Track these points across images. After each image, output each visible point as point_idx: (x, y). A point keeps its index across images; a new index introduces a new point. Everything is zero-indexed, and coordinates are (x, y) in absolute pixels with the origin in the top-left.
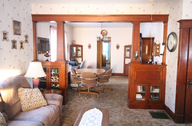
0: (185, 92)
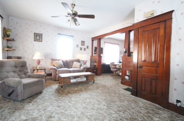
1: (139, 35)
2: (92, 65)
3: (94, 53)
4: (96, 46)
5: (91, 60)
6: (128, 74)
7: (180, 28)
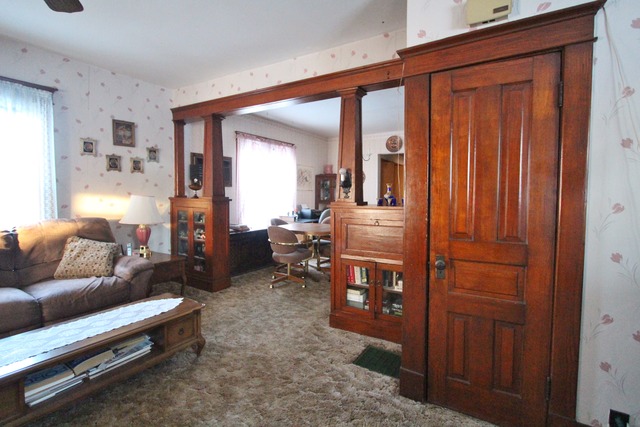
0: (428, 294)
1: (435, 106)
2: (183, 241)
3: (187, 182)
4: (200, 150)
5: (175, 217)
6: (358, 282)
7: (629, 92)
